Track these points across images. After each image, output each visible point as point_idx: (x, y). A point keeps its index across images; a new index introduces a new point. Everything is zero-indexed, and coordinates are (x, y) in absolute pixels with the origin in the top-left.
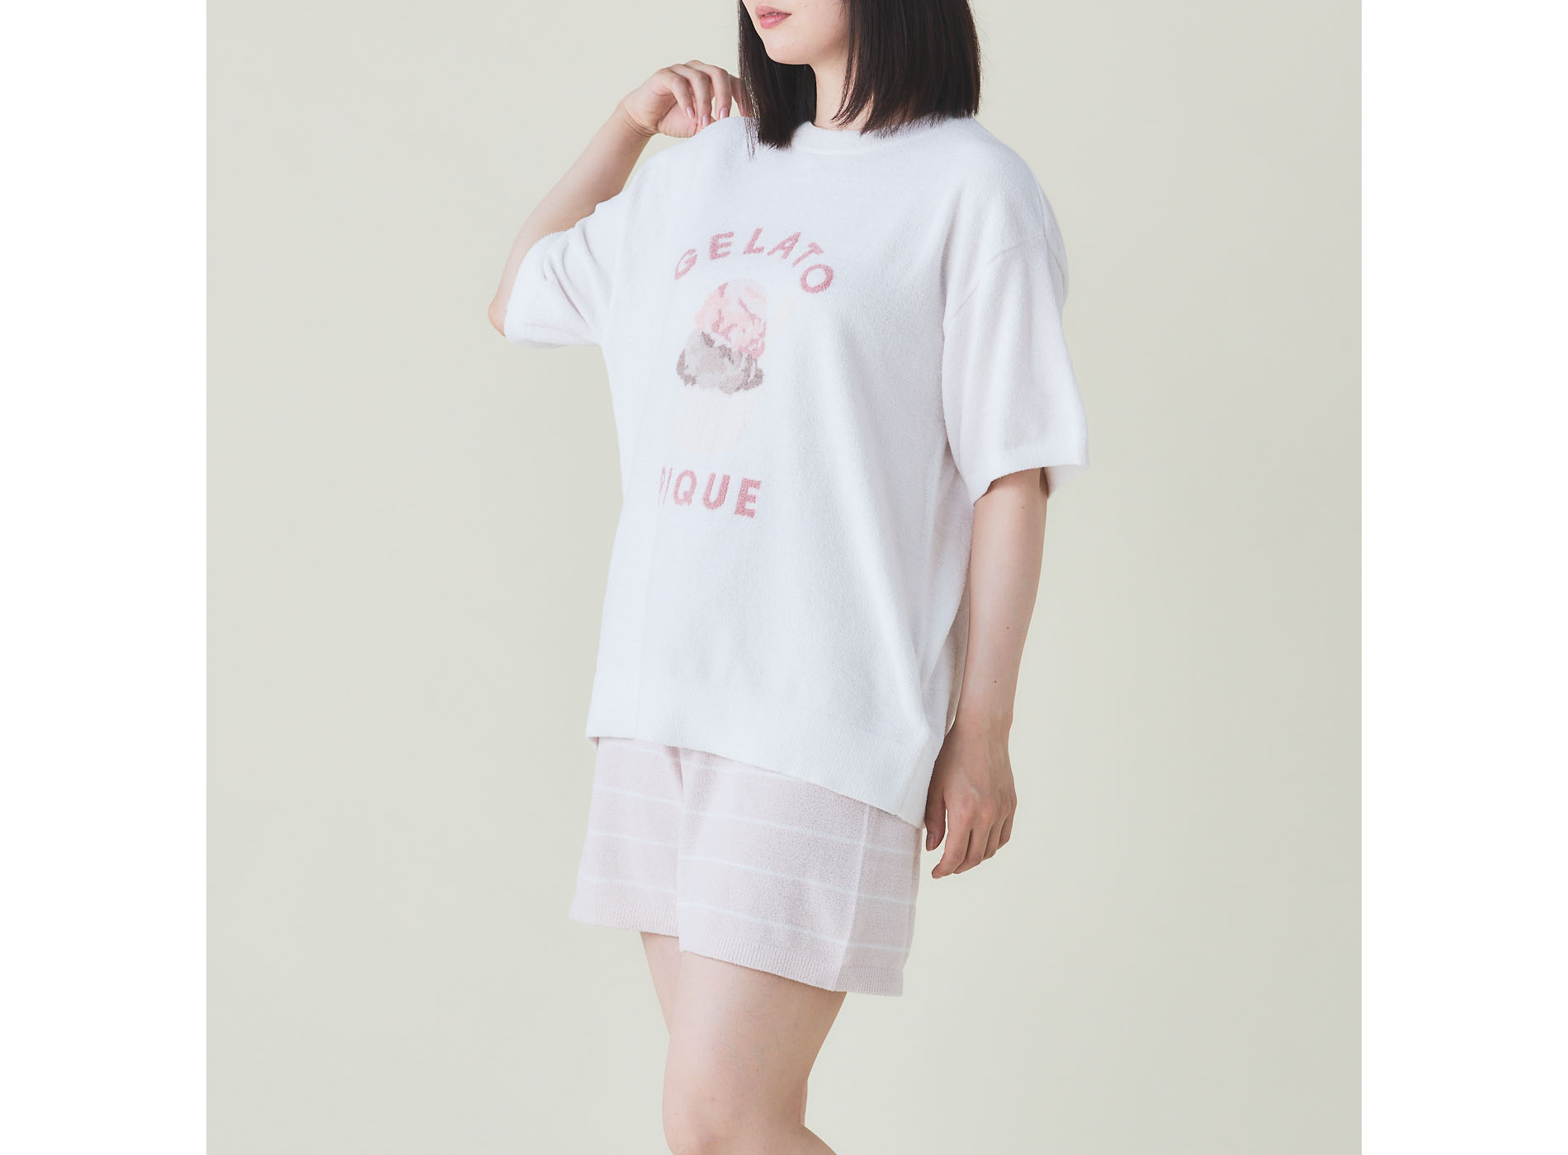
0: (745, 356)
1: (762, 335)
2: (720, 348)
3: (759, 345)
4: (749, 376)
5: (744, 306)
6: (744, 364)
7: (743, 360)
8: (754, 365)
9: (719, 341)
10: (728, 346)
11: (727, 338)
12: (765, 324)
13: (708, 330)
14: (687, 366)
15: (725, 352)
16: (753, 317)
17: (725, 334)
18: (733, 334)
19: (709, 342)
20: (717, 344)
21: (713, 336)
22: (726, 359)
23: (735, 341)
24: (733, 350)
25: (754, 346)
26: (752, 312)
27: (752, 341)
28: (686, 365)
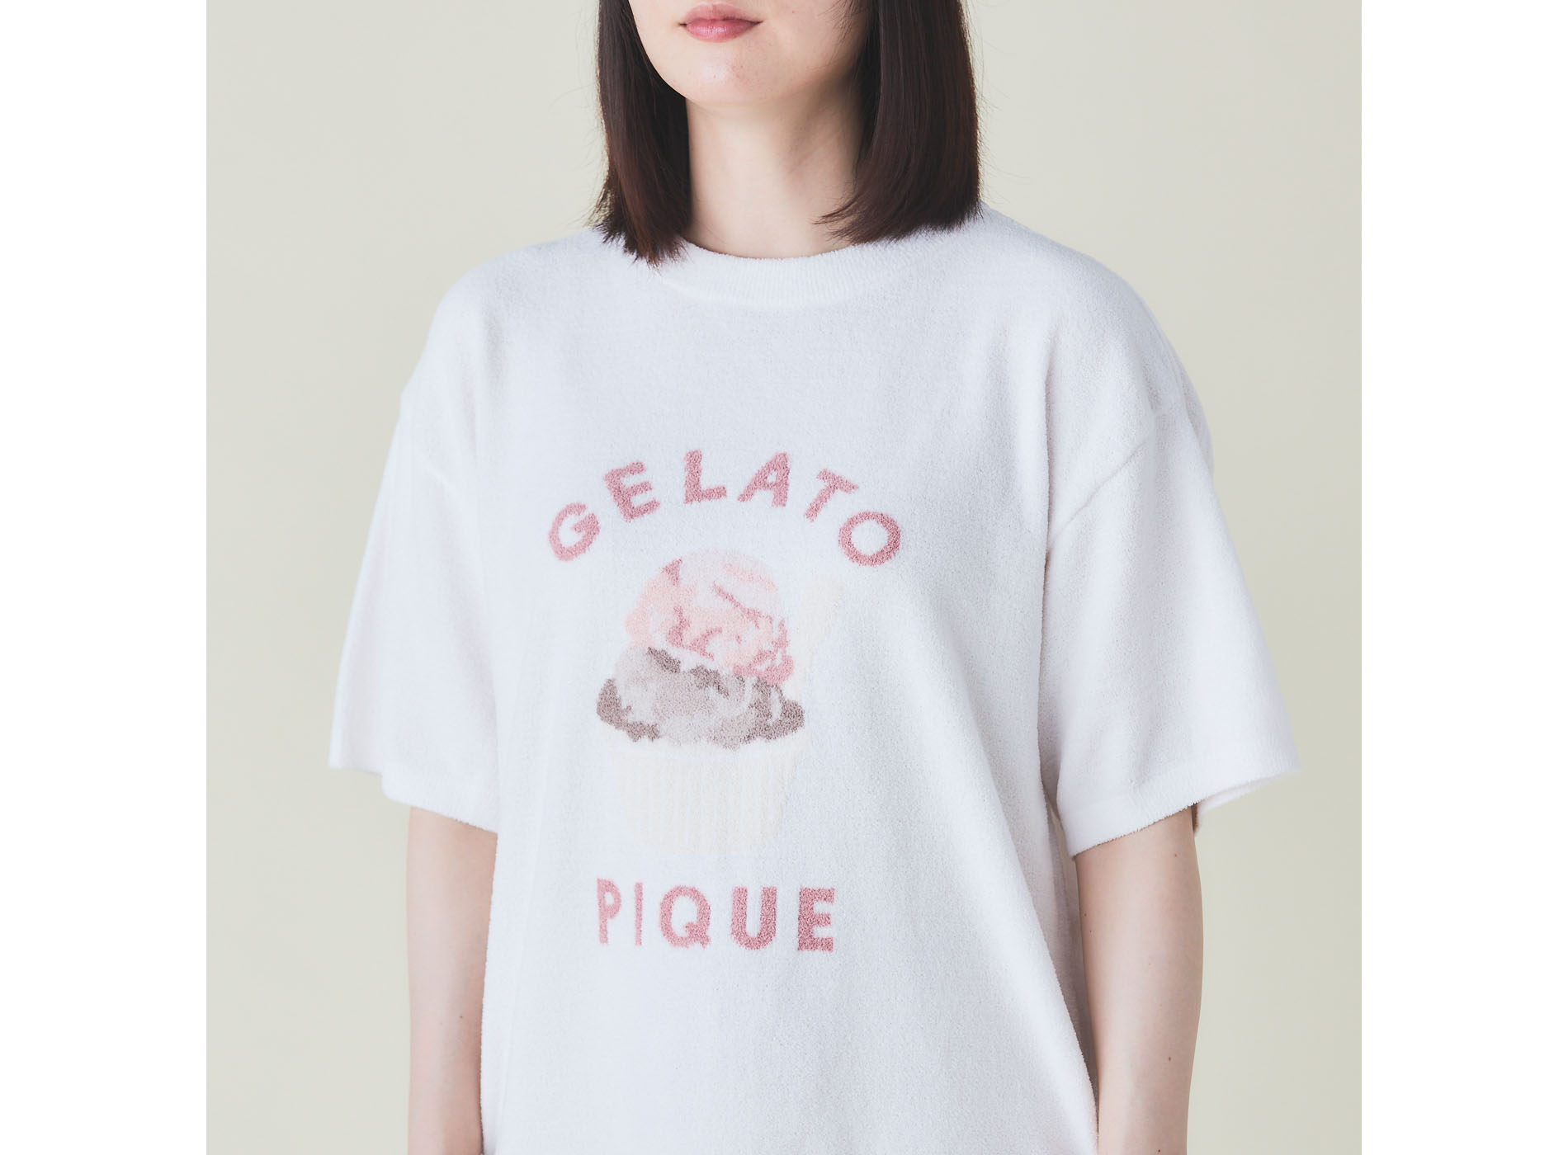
0: (750, 681)
1: (781, 643)
2: (695, 671)
3: (778, 661)
4: (769, 715)
5: (730, 598)
6: (750, 694)
7: (749, 688)
8: (775, 696)
9: (689, 660)
10: (710, 666)
11: (704, 653)
12: (782, 625)
13: (660, 643)
14: (629, 708)
15: (707, 678)
16: (753, 615)
17: (700, 645)
18: (715, 645)
19: (669, 664)
20: (684, 667)
21: (674, 653)
22: (712, 691)
23: (723, 657)
24: (723, 673)
25: (767, 663)
26: (748, 605)
27: (761, 656)
28: (624, 706)
